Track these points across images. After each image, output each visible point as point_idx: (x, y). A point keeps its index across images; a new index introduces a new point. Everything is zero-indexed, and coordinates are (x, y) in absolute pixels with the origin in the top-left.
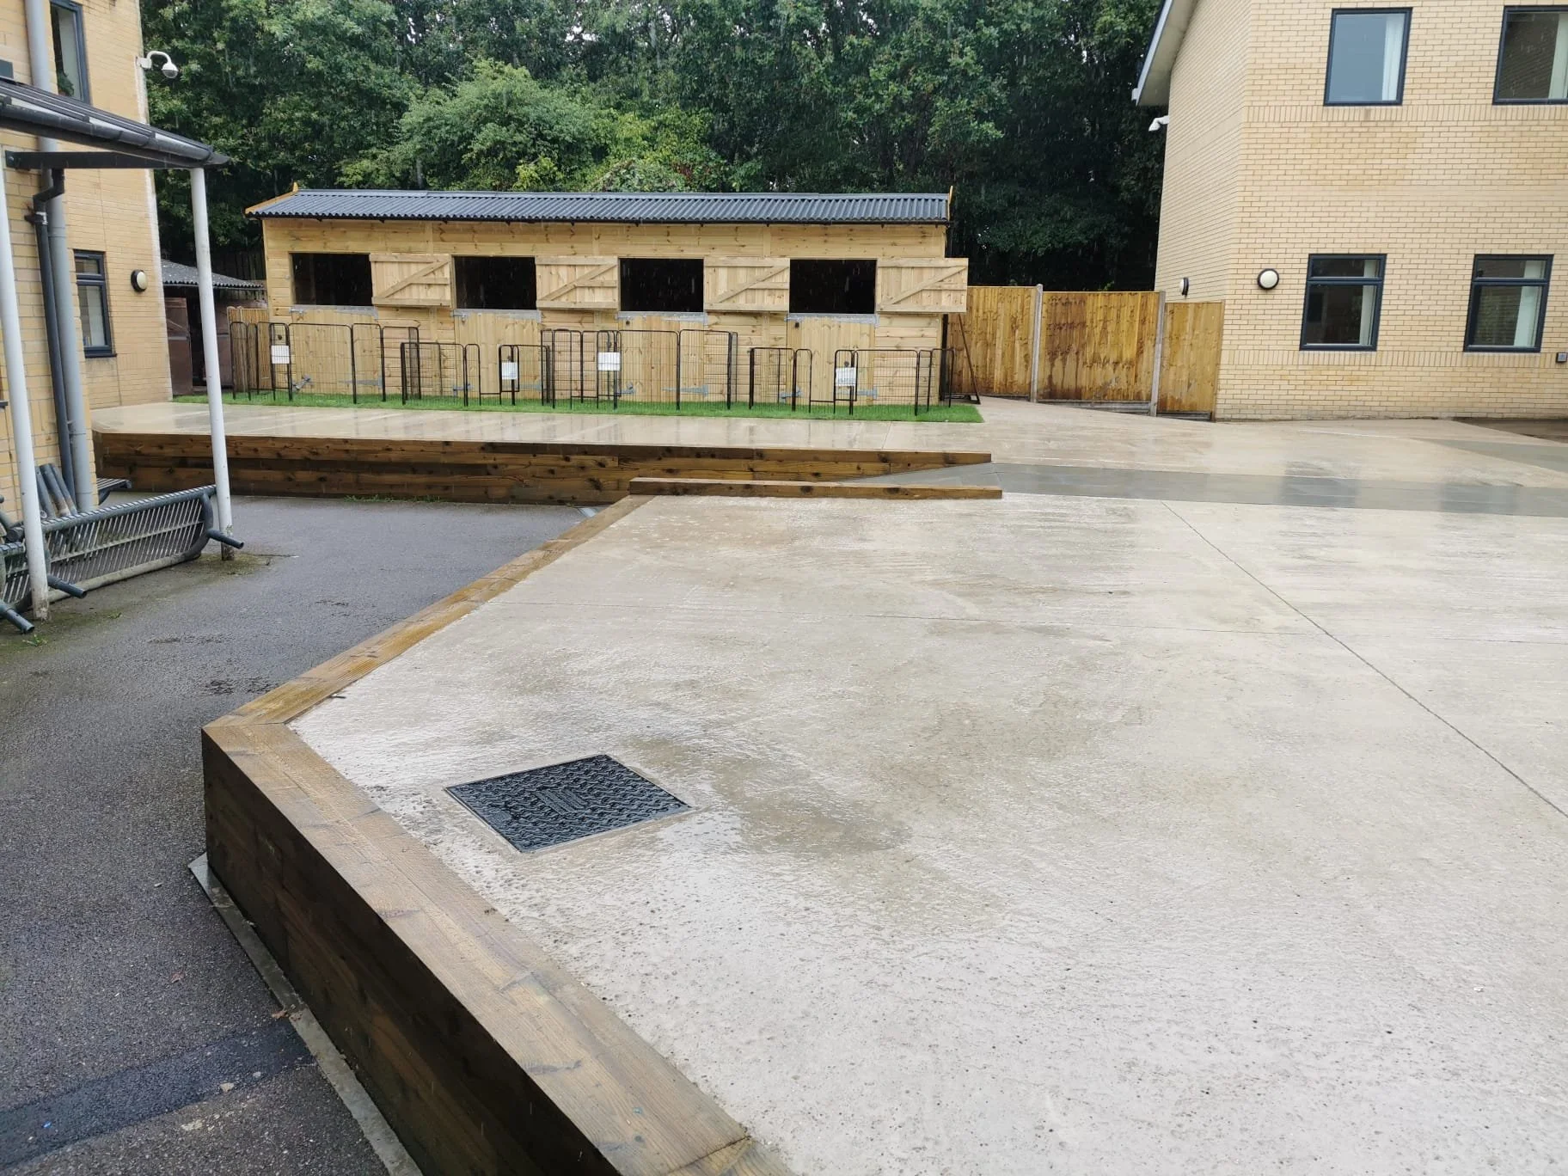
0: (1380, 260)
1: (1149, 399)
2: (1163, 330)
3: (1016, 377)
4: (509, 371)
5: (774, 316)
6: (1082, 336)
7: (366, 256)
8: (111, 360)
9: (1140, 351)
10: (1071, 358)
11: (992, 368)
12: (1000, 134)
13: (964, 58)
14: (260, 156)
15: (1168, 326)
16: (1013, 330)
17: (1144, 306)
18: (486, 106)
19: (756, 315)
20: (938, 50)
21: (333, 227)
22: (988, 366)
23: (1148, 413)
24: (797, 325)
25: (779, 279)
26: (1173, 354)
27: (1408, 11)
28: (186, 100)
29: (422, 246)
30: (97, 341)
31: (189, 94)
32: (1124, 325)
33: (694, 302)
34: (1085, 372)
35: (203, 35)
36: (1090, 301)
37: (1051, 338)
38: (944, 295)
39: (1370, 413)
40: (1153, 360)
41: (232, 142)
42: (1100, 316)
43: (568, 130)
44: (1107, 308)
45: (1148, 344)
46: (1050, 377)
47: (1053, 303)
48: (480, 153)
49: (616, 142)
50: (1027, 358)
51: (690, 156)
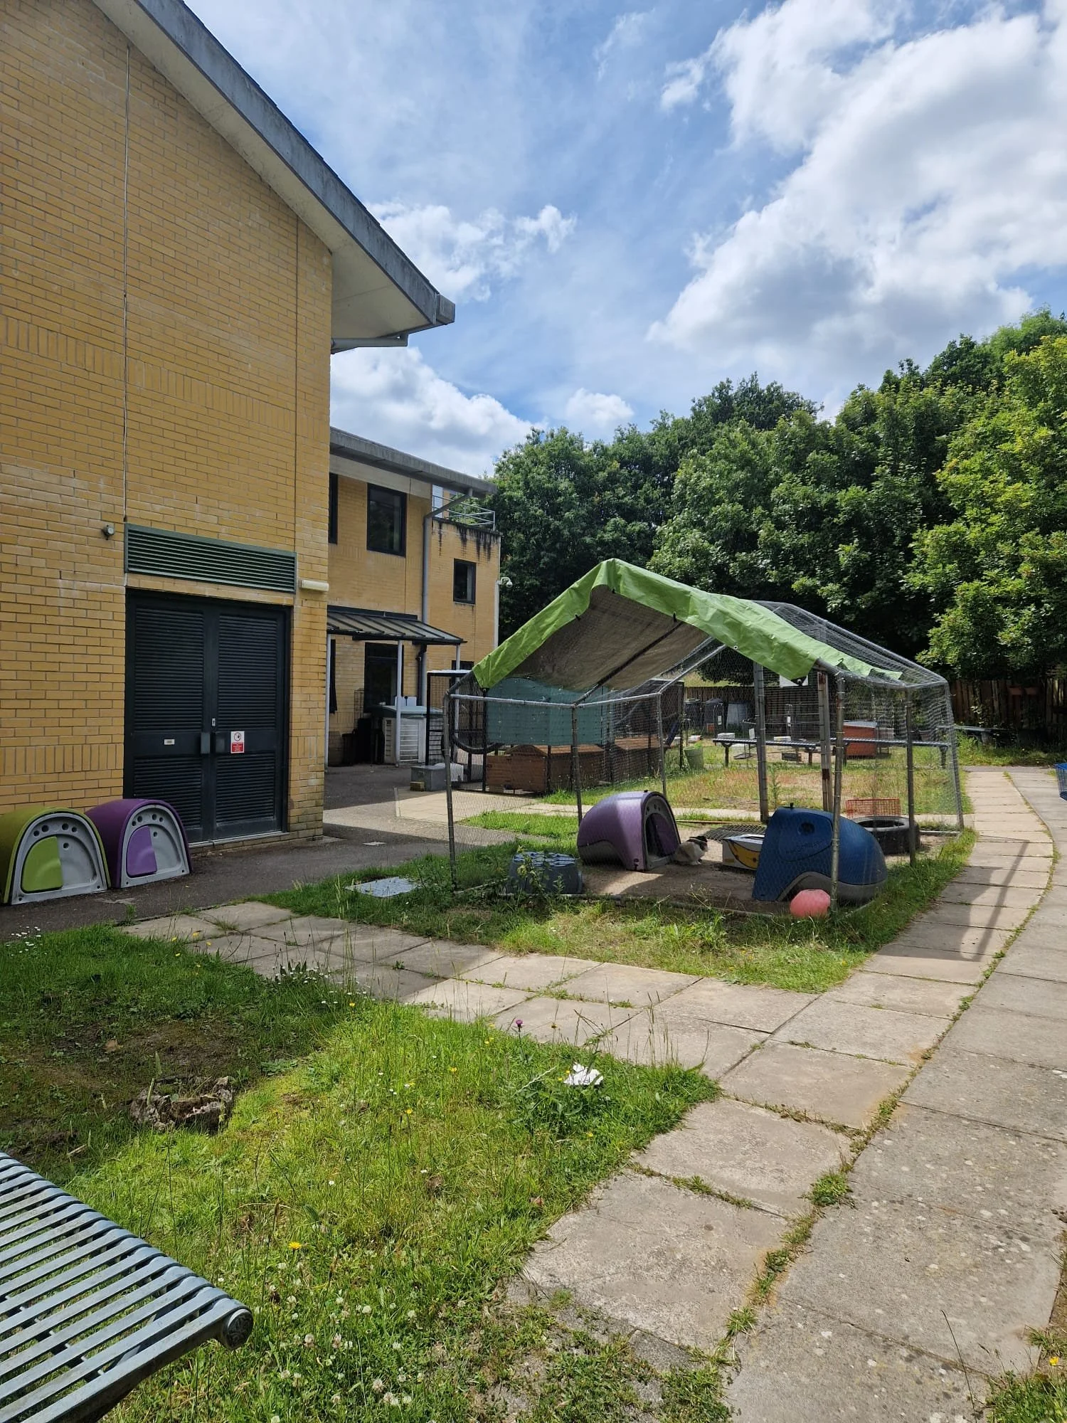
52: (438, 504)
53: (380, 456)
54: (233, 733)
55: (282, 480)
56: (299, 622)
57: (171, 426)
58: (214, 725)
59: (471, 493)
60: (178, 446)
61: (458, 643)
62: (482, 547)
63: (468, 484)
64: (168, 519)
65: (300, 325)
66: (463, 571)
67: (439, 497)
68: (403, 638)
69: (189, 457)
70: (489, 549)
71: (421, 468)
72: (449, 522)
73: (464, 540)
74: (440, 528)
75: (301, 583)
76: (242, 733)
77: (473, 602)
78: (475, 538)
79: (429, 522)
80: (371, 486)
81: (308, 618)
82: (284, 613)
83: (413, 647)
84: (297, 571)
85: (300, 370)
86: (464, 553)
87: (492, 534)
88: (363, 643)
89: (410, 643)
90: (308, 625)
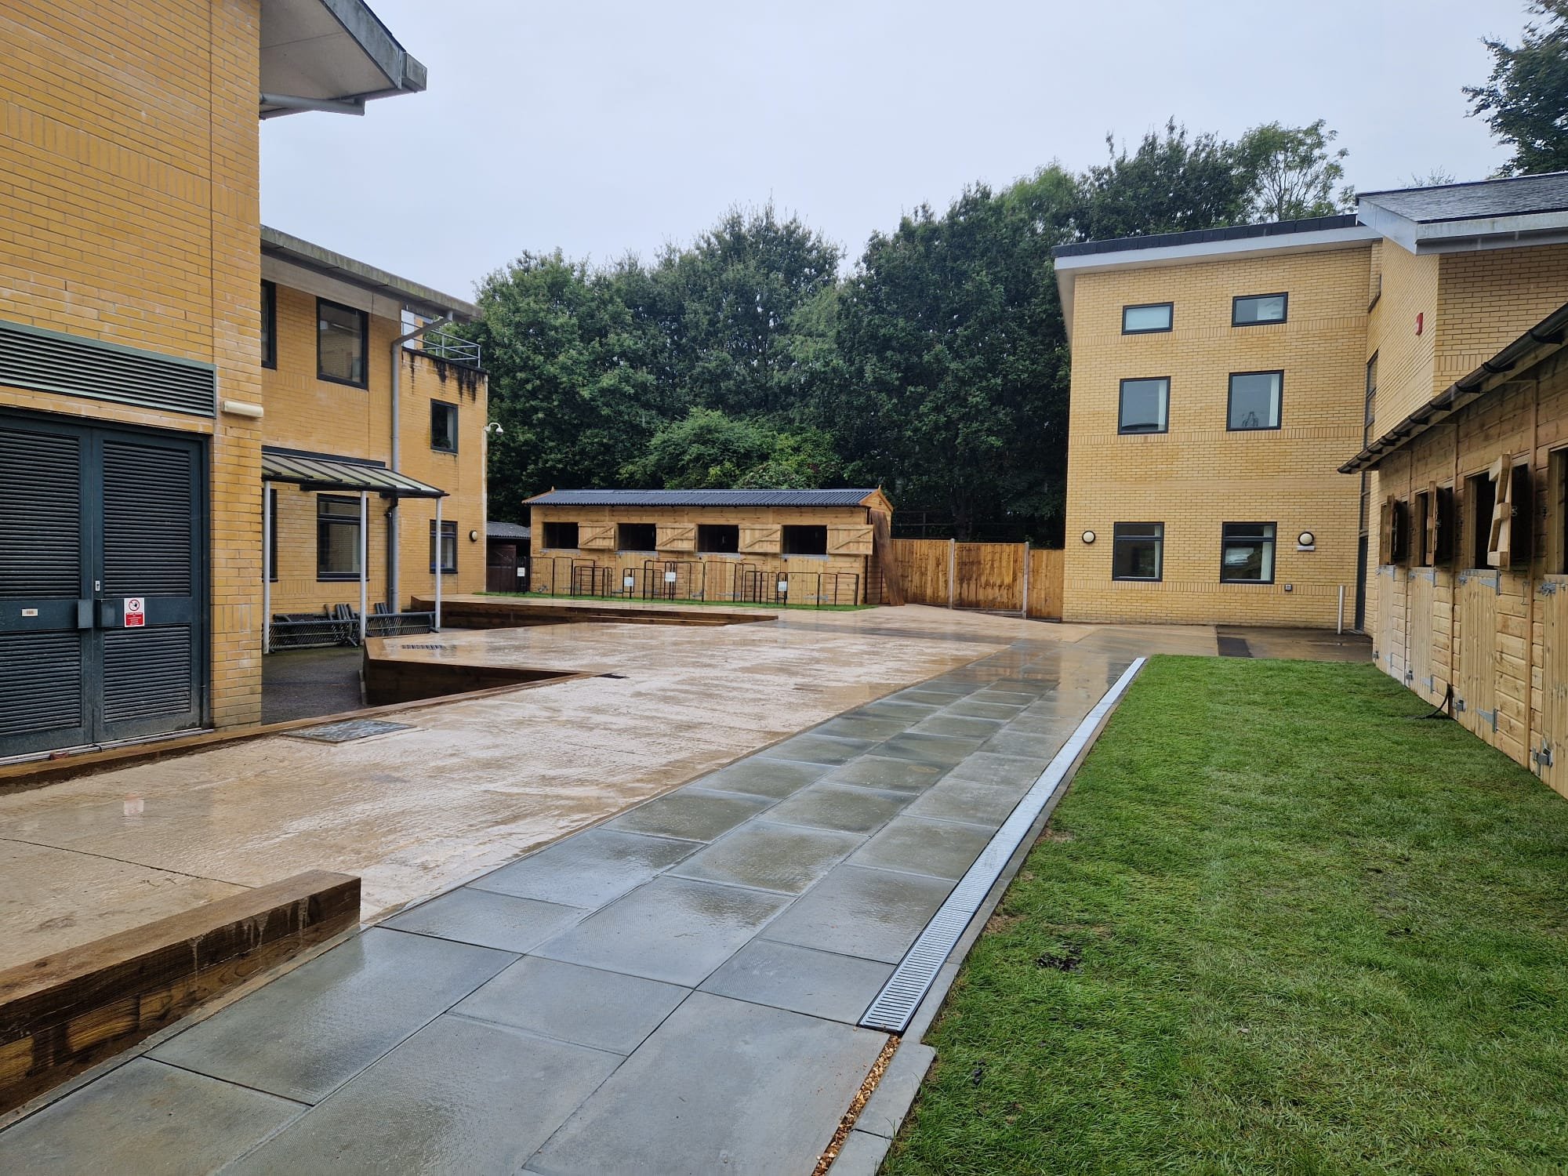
0: (1161, 525)
1: (1021, 608)
2: (1028, 566)
3: (940, 594)
4: (629, 582)
5: (774, 555)
6: (979, 569)
7: (577, 523)
8: (455, 575)
9: (1015, 579)
10: (973, 582)
11: (925, 587)
12: (999, 443)
13: (976, 398)
14: (576, 463)
15: (1031, 564)
16: (938, 565)
17: (1016, 552)
18: (695, 434)
19: (765, 555)
20: (962, 393)
21: (563, 509)
22: (923, 586)
23: (1020, 617)
24: (786, 560)
25: (774, 536)
26: (1035, 581)
27: (1168, 378)
28: (536, 434)
29: (603, 518)
30: (450, 565)
31: (539, 430)
32: (1004, 563)
33: (732, 547)
34: (981, 591)
35: (548, 398)
36: (983, 548)
37: (960, 570)
38: (861, 544)
39: (1159, 621)
40: (1023, 584)
41: (559, 456)
42: (989, 557)
43: (741, 447)
44: (994, 553)
45: (1019, 575)
46: (960, 594)
47: (961, 549)
48: (690, 461)
49: (775, 452)
50: (946, 582)
51: (819, 458)
52: (407, 330)
53: (331, 262)
54: (127, 601)
55: (193, 268)
56: (221, 456)
57: (26, 183)
58: (98, 589)
59: (450, 317)
60: (36, 210)
61: (438, 495)
62: (465, 386)
63: (448, 304)
64: (22, 308)
65: (215, 69)
66: (442, 415)
67: (409, 321)
68: (367, 487)
69: (54, 227)
70: (474, 389)
71: (386, 281)
72: (422, 355)
73: (443, 378)
74: (413, 361)
75: (222, 404)
76: (142, 600)
77: (455, 451)
78: (456, 375)
79: (398, 350)
80: (321, 301)
81: (235, 451)
82: (202, 442)
83: (381, 500)
84: (218, 389)
85: (215, 127)
86: (443, 393)
87: (477, 372)
88: (314, 494)
89: (377, 495)
90: (235, 460)
